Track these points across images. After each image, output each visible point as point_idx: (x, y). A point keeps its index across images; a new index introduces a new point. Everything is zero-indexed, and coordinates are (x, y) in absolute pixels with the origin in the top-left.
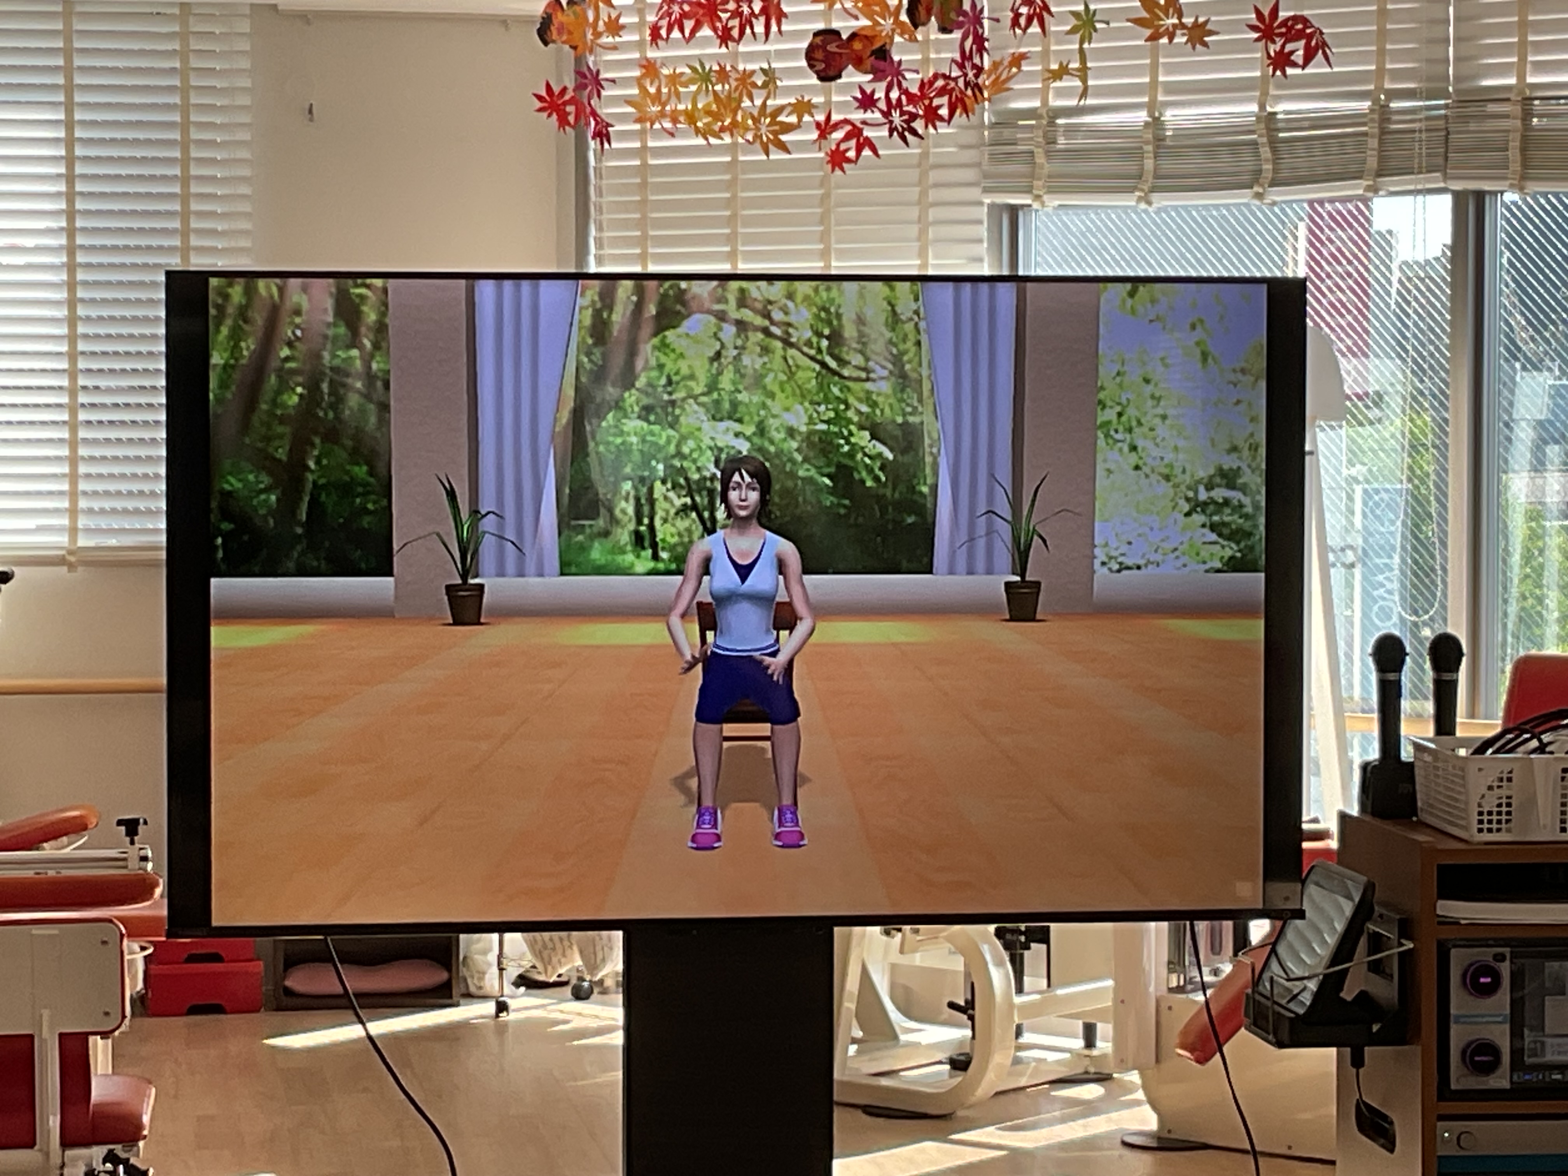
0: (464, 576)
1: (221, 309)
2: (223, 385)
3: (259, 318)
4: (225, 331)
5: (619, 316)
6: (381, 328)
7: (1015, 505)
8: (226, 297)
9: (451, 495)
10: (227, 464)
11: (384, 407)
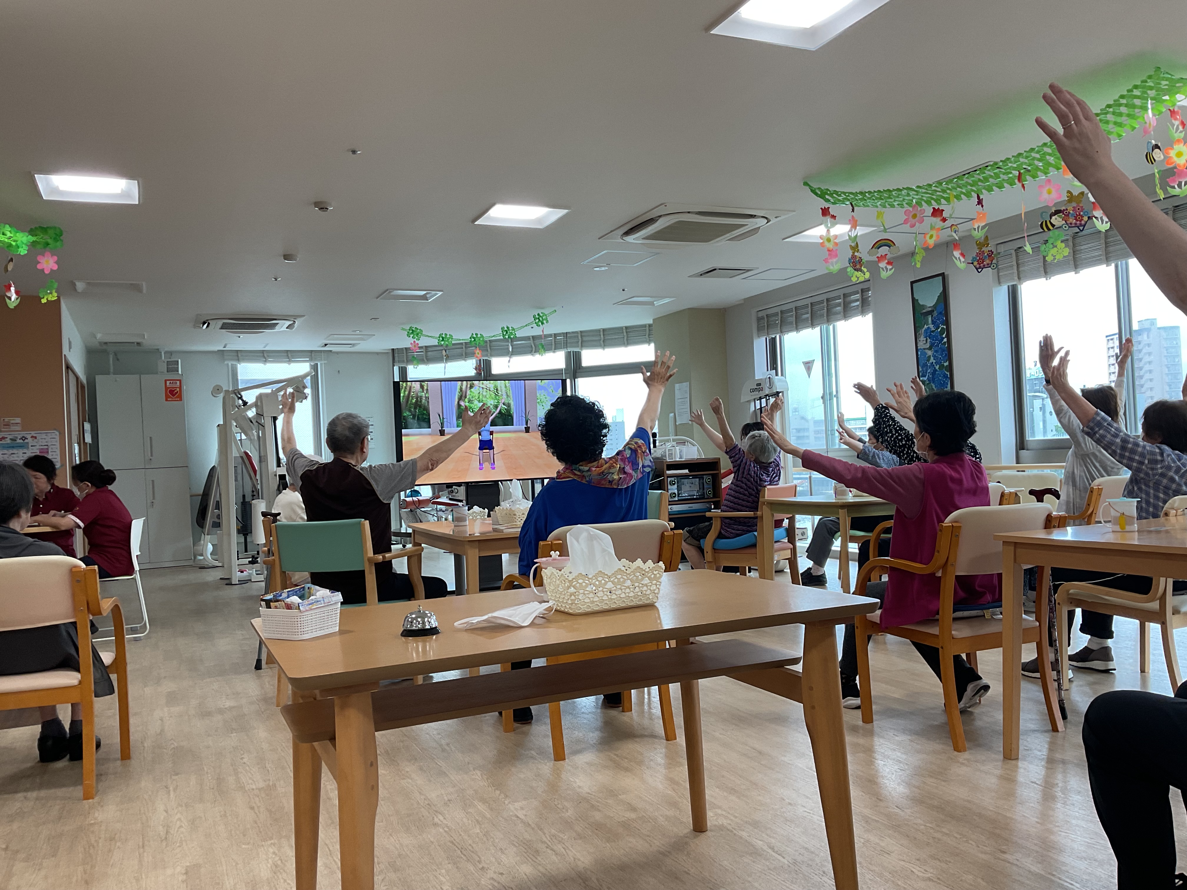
0: (442, 428)
1: (402, 387)
2: (403, 399)
3: (408, 388)
4: (403, 390)
5: (464, 387)
6: (427, 390)
7: (526, 415)
8: (402, 385)
9: (439, 415)
10: (404, 411)
11: (428, 402)
